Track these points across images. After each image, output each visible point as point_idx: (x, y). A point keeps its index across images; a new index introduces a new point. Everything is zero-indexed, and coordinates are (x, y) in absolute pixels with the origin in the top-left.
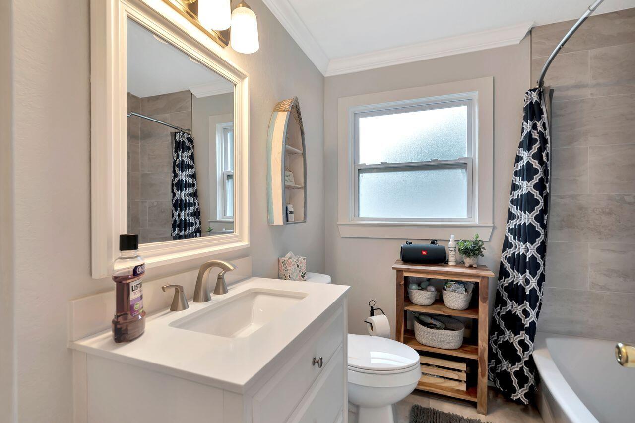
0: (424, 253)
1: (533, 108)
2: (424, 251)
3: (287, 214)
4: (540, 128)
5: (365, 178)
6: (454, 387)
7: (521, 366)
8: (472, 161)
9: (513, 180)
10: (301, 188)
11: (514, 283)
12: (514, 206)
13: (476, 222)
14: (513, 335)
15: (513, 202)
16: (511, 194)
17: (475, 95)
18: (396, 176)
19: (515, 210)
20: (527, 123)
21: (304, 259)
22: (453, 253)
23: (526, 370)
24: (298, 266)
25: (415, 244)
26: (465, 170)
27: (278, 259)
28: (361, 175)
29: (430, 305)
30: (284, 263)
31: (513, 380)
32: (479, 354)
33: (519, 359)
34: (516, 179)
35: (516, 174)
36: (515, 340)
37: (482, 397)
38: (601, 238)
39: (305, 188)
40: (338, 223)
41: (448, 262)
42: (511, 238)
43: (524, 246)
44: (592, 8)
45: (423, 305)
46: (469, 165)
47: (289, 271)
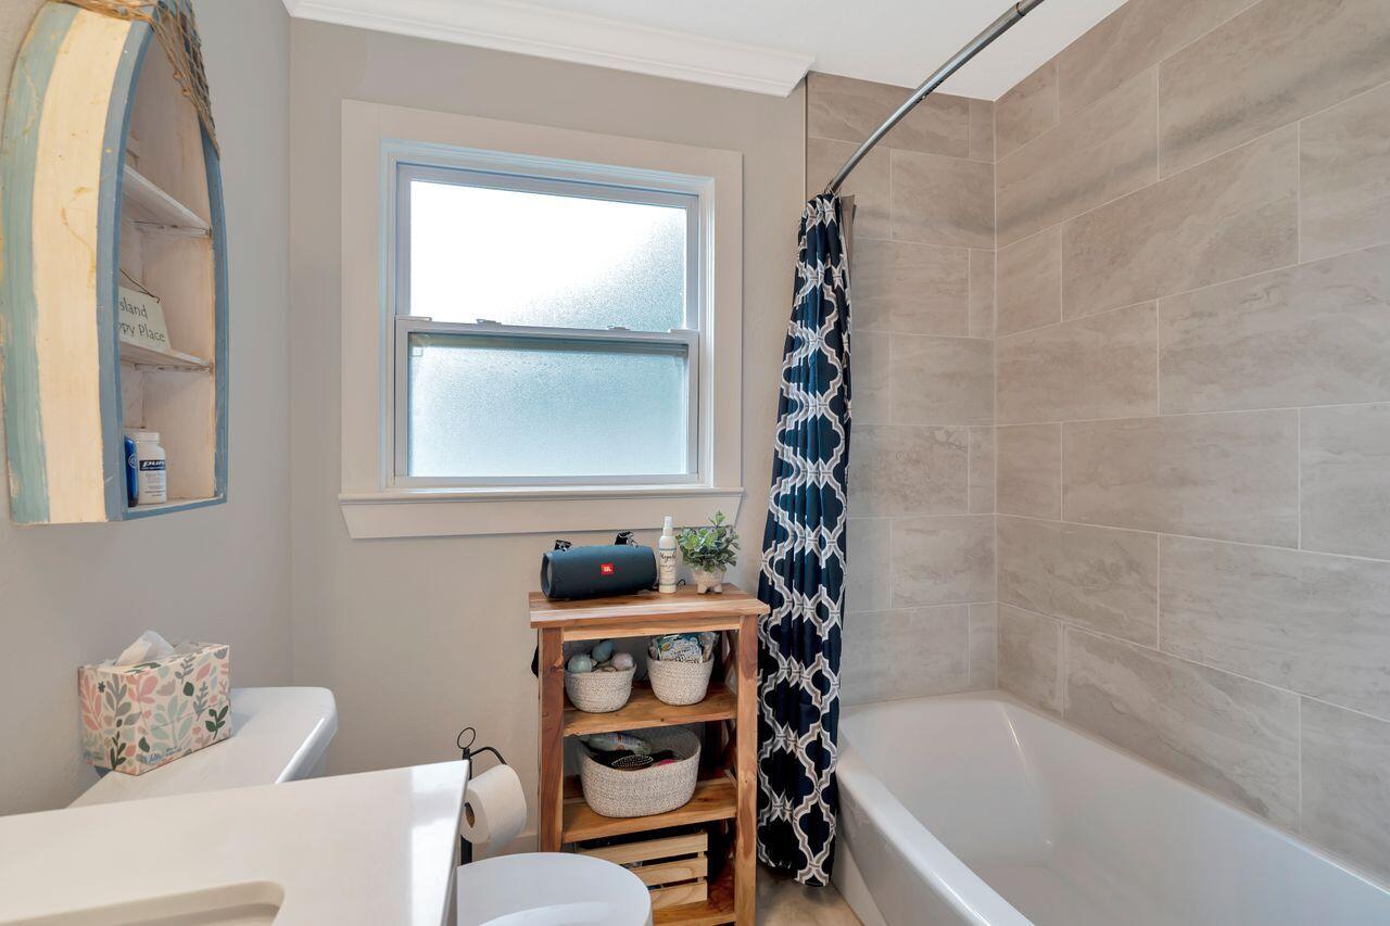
0: (607, 569)
1: (826, 234)
2: (606, 564)
3: (130, 474)
4: (838, 282)
5: (430, 362)
6: (682, 900)
7: (814, 802)
8: (700, 339)
9: (782, 390)
10: (202, 368)
11: (793, 618)
12: (787, 447)
13: (709, 482)
14: (793, 735)
15: (783, 437)
16: (779, 420)
17: (707, 187)
18: (520, 362)
19: (789, 455)
20: (815, 267)
21: (221, 655)
22: (671, 562)
23: (826, 809)
24: (189, 689)
25: (579, 545)
26: (681, 359)
27: (80, 674)
28: (416, 350)
29: (624, 706)
30: (115, 691)
31: (799, 838)
32: (740, 804)
33: (809, 787)
34: (788, 387)
35: (789, 375)
36: (799, 746)
37: (744, 907)
38: (906, 509)
39: (219, 367)
40: (341, 496)
41: (658, 585)
42: (783, 517)
43: (813, 534)
44: (1021, 8)
45: (609, 709)
46: (692, 351)
47: (140, 723)
